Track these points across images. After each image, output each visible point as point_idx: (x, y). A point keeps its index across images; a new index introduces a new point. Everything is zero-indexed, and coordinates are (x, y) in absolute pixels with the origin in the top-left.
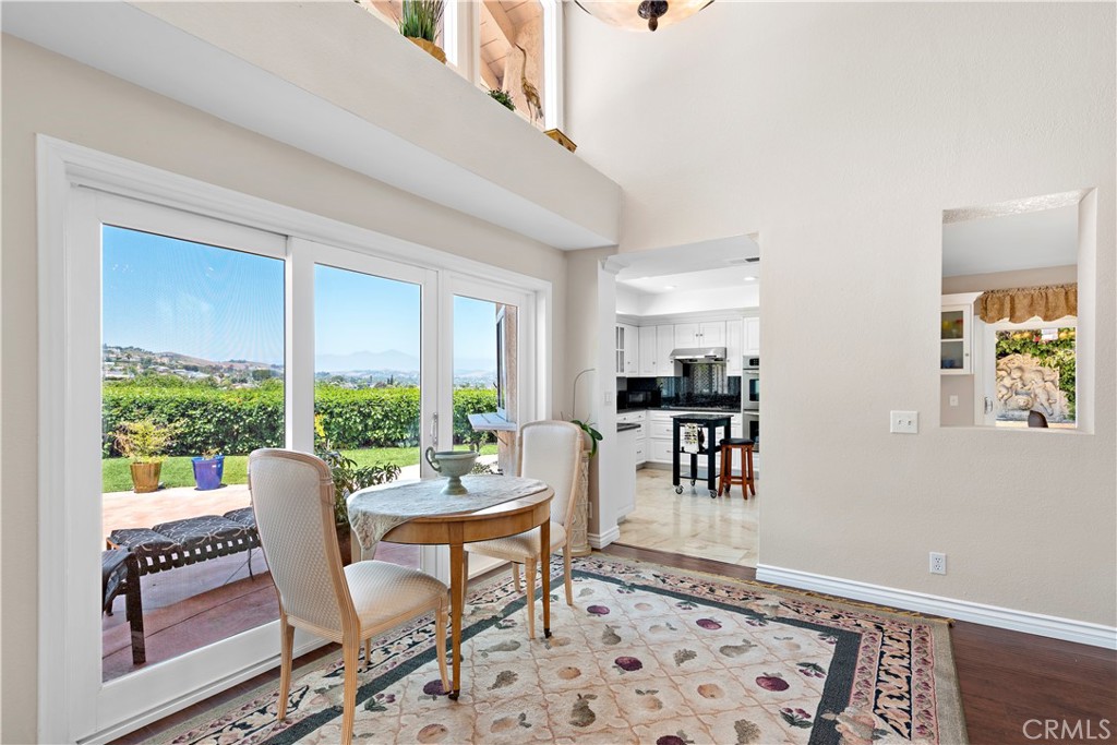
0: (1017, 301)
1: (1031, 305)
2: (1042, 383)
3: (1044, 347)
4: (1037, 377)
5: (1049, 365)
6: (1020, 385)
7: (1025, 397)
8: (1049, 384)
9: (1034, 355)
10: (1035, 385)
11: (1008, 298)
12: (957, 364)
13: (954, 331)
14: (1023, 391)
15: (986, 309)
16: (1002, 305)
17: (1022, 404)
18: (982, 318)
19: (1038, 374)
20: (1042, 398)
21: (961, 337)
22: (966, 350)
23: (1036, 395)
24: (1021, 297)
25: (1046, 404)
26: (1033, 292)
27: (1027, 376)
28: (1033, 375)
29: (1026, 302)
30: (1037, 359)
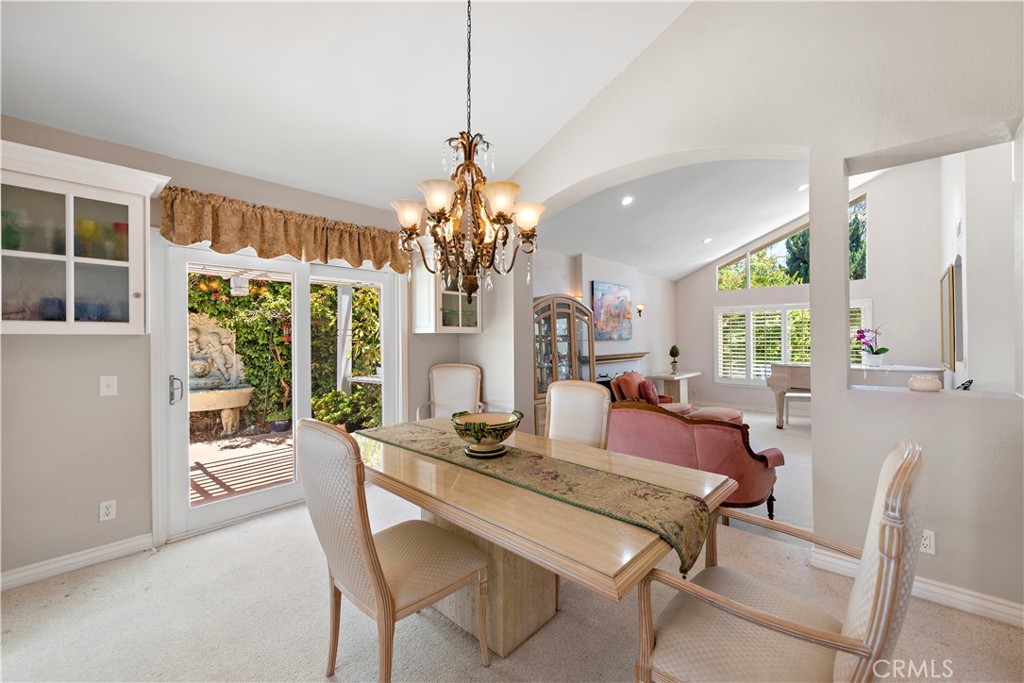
0: (221, 214)
1: (242, 229)
2: (219, 347)
3: (223, 307)
4: (214, 340)
5: (230, 327)
6: (196, 350)
7: (202, 363)
8: (226, 347)
9: (212, 315)
10: (212, 349)
11: (208, 209)
12: (115, 313)
13: (109, 245)
14: (200, 355)
15: (172, 218)
16: (199, 218)
17: (198, 370)
18: (165, 234)
19: (215, 337)
20: (219, 363)
21: (125, 258)
22: (134, 285)
23: (213, 360)
24: (229, 213)
25: (223, 369)
26: (244, 208)
27: (204, 338)
28: (210, 338)
29: (236, 221)
30: (214, 320)
